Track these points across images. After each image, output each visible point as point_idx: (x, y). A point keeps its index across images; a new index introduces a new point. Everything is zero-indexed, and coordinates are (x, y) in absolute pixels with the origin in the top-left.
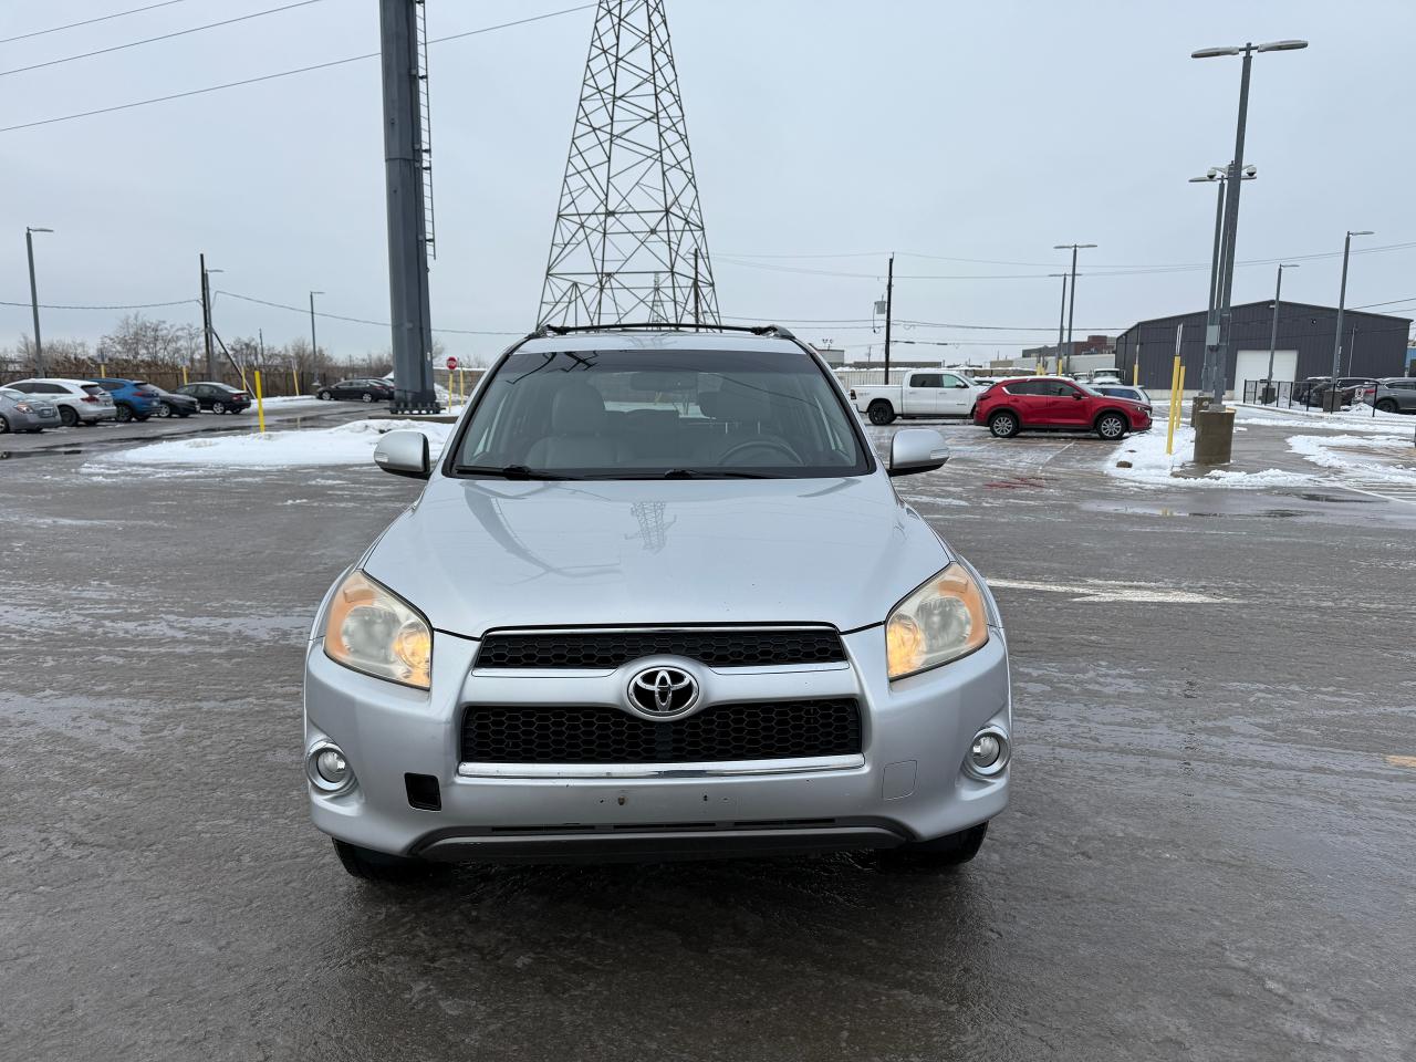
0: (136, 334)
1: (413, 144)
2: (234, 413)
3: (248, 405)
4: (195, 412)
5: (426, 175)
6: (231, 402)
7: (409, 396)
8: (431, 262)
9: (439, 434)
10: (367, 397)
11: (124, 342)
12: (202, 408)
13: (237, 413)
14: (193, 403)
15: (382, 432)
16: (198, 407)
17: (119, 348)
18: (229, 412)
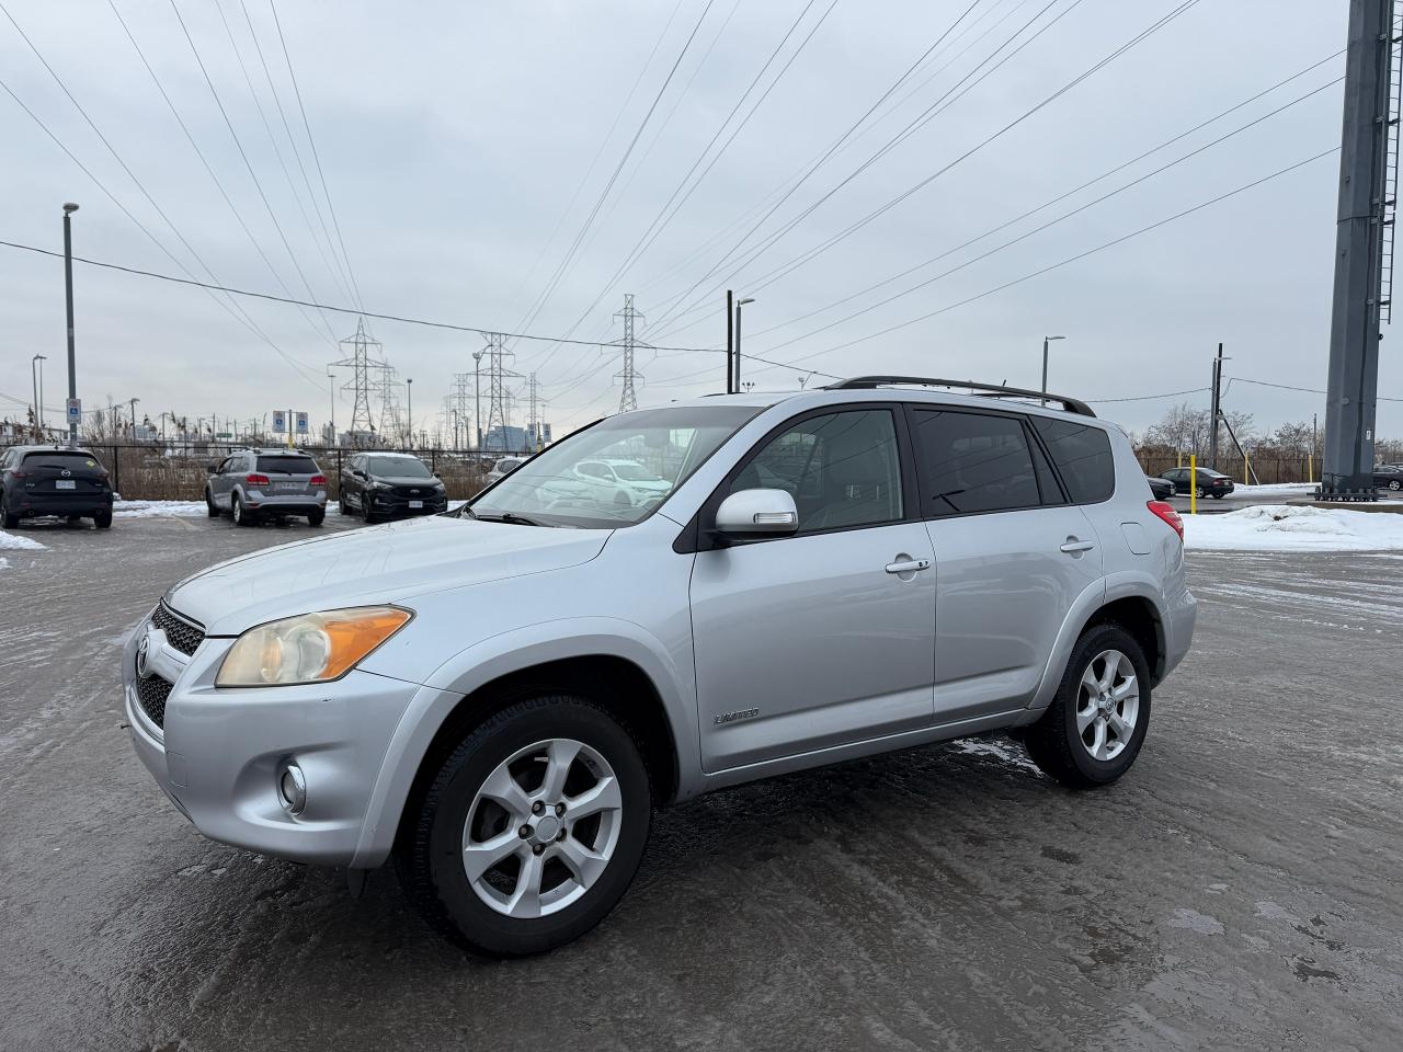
0: (1182, 423)
1: (1372, 198)
2: (1216, 498)
3: (1231, 490)
4: (1169, 495)
5: (1387, 232)
6: (1212, 486)
7: (1337, 480)
8: (1383, 328)
9: (1344, 524)
10: (1395, 485)
11: (1170, 431)
12: (1178, 492)
13: (1219, 498)
14: (1169, 486)
15: (1277, 518)
16: (1173, 491)
17: (1164, 436)
18: (1210, 496)
